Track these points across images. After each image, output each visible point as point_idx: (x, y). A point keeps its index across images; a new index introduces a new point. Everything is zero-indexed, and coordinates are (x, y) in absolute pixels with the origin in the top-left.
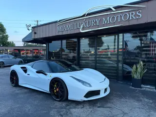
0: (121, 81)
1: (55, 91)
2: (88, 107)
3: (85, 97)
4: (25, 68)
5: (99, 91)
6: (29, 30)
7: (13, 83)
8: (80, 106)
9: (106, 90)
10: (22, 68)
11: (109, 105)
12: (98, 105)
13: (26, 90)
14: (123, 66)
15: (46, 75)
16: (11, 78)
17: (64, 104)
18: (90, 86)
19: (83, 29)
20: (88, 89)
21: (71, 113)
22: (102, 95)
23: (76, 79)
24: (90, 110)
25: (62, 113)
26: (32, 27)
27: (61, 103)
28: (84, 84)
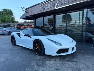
0: (85, 43)
1: (36, 48)
2: (59, 60)
3: (57, 53)
4: (19, 33)
5: (68, 49)
6: (23, 11)
7: (13, 43)
8: (53, 60)
9: (73, 49)
10: (17, 33)
11: (75, 60)
12: (67, 59)
13: (20, 48)
14: (86, 33)
15: (31, 37)
16: (11, 40)
17: (42, 57)
18: (61, 45)
19: (57, 6)
20: (59, 47)
21: (46, 64)
22: (70, 52)
23: (50, 40)
24: (60, 63)
25: (39, 64)
26: (25, 9)
27: (40, 56)
28: (56, 44)
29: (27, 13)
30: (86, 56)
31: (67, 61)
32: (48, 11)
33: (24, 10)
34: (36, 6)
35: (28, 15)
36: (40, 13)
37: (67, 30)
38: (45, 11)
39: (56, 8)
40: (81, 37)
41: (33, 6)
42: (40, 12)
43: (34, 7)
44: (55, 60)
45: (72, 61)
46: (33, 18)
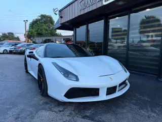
2: (68, 113)
3: (65, 96)
7: (26, 69)
10: (30, 53)
17: (43, 101)
18: (77, 80)
22: (103, 97)
28: (70, 76)
29: (61, 17)
32: (91, 10)
33: (57, 13)
34: (73, 4)
35: (62, 22)
37: (130, 48)
38: (86, 11)
39: (105, 3)
41: (69, 5)
42: (79, 14)
43: (71, 5)
44: (60, 111)
45: (96, 118)
46: (71, 27)
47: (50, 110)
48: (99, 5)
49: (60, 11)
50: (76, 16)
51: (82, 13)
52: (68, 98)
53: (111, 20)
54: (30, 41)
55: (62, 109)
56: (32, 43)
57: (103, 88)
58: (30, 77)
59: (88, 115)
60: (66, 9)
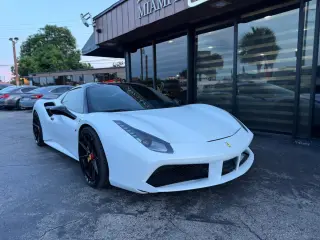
0: (307, 140)
2: (157, 214)
3: (149, 181)
4: (52, 105)
5: (206, 166)
6: (87, 25)
7: (37, 138)
12: (195, 210)
16: (34, 127)
17: (99, 197)
18: (170, 150)
20: (158, 159)
22: (216, 178)
26: (93, 19)
27: (96, 192)
28: (153, 144)
29: (99, 31)
30: (288, 199)
31: (191, 218)
32: (162, 17)
33: (90, 22)
34: (125, 5)
35: (101, 41)
36: (138, 29)
38: (153, 19)
39: (191, 5)
40: (291, 113)
41: (115, 7)
42: (138, 25)
43: (120, 7)
44: (141, 212)
45: (213, 218)
46: (120, 50)
47: (121, 212)
48: (179, 8)
49: (96, 19)
50: (132, 28)
51: (145, 22)
52: (156, 185)
53: (200, 37)
54: (25, 81)
55: (143, 209)
56: (31, 86)
57: (214, 162)
58: (52, 154)
59: (195, 213)
60: (109, 14)
